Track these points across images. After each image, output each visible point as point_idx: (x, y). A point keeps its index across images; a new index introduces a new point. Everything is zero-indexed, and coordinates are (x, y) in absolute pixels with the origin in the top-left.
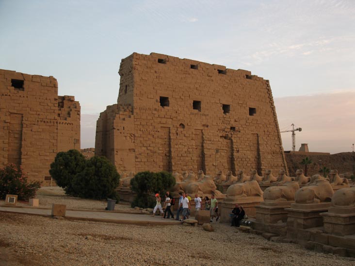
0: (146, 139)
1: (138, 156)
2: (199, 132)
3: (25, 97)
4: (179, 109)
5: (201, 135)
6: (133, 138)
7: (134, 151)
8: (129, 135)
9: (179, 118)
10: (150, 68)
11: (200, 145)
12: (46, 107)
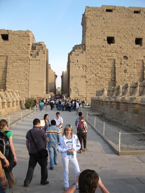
0: (95, 68)
1: (88, 81)
2: (140, 62)
3: (9, 45)
4: (123, 45)
5: (142, 64)
6: (85, 68)
7: (86, 77)
8: (81, 66)
9: (123, 52)
10: (99, 16)
11: (142, 72)
12: (22, 50)
